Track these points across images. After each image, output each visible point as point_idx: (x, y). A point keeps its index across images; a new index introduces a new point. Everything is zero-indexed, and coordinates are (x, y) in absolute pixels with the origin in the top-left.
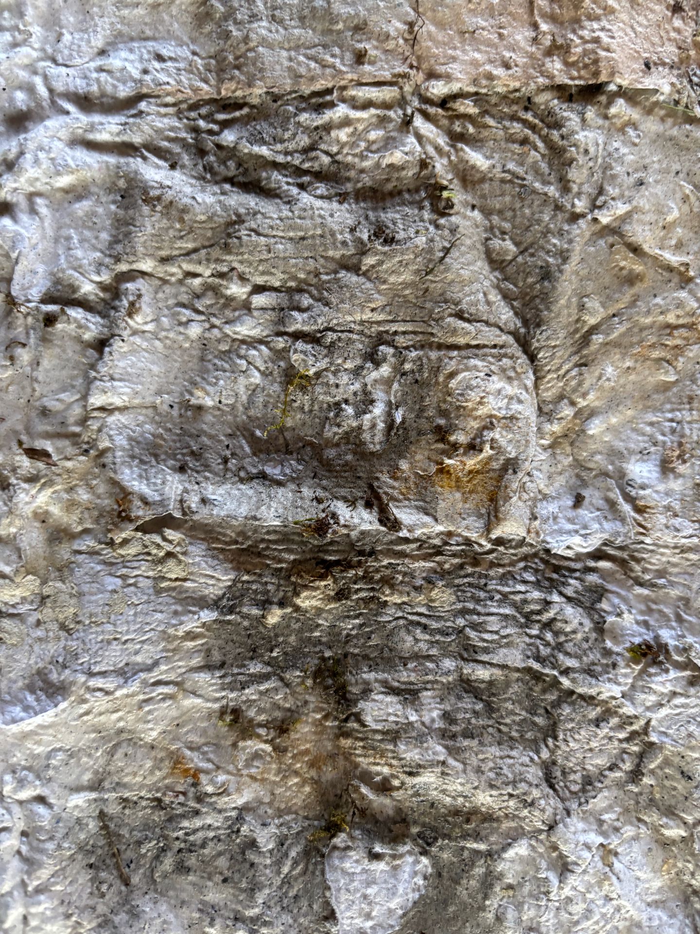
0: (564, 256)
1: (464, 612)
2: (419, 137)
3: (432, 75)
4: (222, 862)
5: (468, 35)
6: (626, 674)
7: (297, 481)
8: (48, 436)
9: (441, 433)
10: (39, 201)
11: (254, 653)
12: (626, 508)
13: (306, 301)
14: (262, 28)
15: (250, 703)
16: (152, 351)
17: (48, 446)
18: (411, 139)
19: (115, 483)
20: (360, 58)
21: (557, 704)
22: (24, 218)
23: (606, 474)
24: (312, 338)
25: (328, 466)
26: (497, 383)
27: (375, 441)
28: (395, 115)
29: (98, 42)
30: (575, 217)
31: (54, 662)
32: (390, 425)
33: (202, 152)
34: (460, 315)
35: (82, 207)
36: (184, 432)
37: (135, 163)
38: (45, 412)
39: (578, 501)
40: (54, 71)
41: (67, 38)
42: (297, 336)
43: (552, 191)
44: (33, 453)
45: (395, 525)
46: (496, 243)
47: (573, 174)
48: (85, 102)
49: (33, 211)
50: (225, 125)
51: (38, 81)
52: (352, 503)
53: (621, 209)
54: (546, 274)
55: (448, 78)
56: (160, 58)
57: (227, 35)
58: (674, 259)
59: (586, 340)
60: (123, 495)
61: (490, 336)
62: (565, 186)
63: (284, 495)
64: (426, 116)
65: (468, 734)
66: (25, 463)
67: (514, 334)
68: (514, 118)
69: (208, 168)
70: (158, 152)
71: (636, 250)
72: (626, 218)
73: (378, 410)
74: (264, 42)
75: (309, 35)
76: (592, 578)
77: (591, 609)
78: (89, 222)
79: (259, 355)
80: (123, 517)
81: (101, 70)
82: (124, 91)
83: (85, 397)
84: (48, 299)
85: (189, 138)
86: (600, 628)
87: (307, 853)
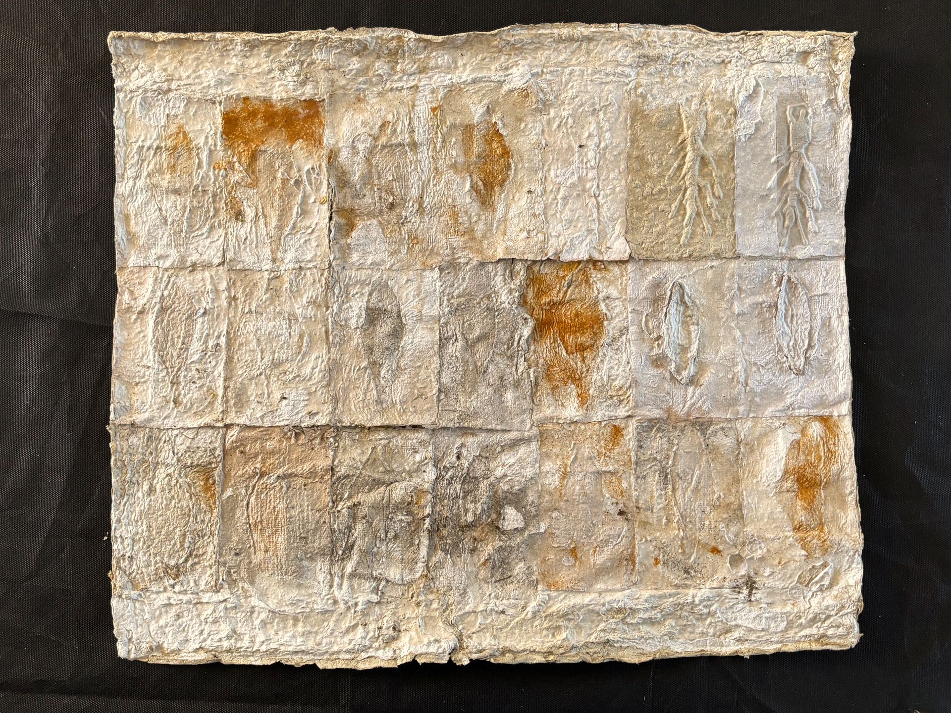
0: (370, 476)
1: (449, 498)
2: (342, 509)
3: (328, 506)
4: (506, 554)
5: (319, 497)
6: (463, 461)
7: (419, 537)
8: (408, 594)
9: (409, 504)
10: (355, 596)
11: (458, 546)
12: (426, 461)
13: (379, 534)
14: (316, 545)
15: (469, 547)
16: (389, 570)
17: (410, 594)
18: (343, 511)
19: (419, 579)
20: (324, 522)
21: (470, 477)
22: (358, 600)
23: (418, 466)
24: (387, 533)
25: (416, 529)
26: (398, 492)
27: (410, 518)
28: (337, 514)
29: (316, 583)
30: (361, 473)
31: (459, 592)
32: (407, 515)
33: (343, 559)
34: (383, 500)
35: (356, 586)
36: (408, 562)
37: (347, 574)
38: (403, 595)
39: (424, 471)
40: (324, 594)
41: (316, 591)
42: (386, 536)
43: (355, 478)
44: (412, 597)
45: (429, 514)
46: (366, 491)
47: (351, 474)
48: (331, 586)
49: (357, 598)
50: (337, 553)
51: (326, 598)
52: (424, 524)
53: (359, 463)
54: (374, 480)
55: (329, 502)
56: (321, 569)
57: (317, 553)
58: (370, 450)
59: (388, 471)
60: (422, 576)
61: (387, 494)
62: (353, 475)
63: (422, 539)
64: (337, 507)
65: (475, 498)
66: (414, 599)
67: (387, 486)
68: (337, 487)
69: (347, 557)
70: (343, 569)
71: (368, 460)
72: (361, 462)
73: (403, 518)
74: (319, 544)
75: (318, 534)
76: (442, 468)
77: (449, 469)
78: (359, 585)
79: (390, 545)
80: (426, 576)
81: (323, 583)
82: (329, 577)
83: (400, 585)
84: (377, 594)
85: (339, 562)
86: (453, 467)
87: (504, 534)
